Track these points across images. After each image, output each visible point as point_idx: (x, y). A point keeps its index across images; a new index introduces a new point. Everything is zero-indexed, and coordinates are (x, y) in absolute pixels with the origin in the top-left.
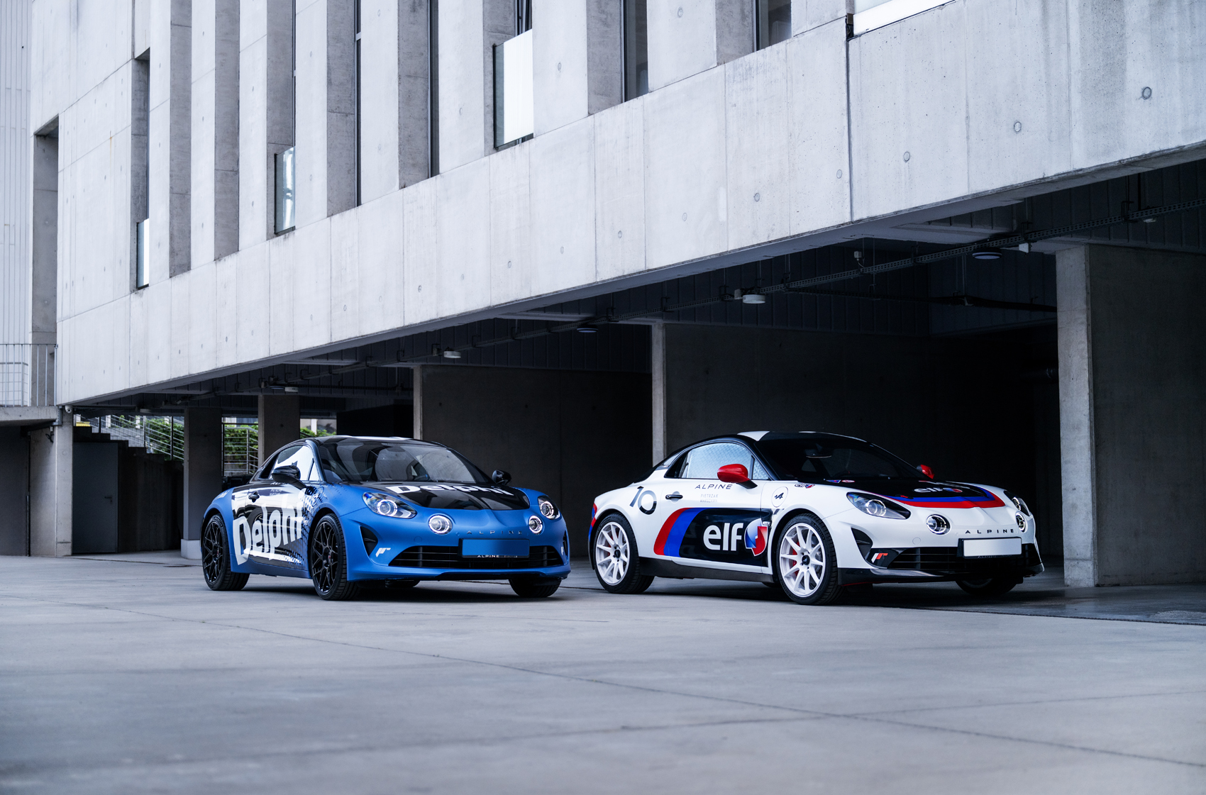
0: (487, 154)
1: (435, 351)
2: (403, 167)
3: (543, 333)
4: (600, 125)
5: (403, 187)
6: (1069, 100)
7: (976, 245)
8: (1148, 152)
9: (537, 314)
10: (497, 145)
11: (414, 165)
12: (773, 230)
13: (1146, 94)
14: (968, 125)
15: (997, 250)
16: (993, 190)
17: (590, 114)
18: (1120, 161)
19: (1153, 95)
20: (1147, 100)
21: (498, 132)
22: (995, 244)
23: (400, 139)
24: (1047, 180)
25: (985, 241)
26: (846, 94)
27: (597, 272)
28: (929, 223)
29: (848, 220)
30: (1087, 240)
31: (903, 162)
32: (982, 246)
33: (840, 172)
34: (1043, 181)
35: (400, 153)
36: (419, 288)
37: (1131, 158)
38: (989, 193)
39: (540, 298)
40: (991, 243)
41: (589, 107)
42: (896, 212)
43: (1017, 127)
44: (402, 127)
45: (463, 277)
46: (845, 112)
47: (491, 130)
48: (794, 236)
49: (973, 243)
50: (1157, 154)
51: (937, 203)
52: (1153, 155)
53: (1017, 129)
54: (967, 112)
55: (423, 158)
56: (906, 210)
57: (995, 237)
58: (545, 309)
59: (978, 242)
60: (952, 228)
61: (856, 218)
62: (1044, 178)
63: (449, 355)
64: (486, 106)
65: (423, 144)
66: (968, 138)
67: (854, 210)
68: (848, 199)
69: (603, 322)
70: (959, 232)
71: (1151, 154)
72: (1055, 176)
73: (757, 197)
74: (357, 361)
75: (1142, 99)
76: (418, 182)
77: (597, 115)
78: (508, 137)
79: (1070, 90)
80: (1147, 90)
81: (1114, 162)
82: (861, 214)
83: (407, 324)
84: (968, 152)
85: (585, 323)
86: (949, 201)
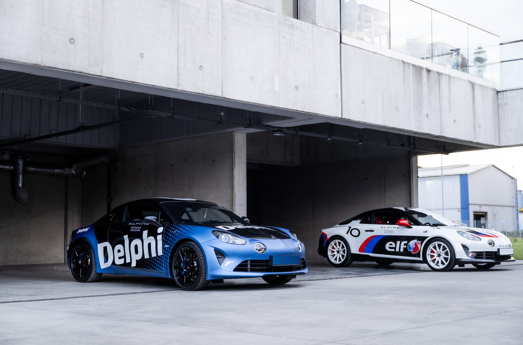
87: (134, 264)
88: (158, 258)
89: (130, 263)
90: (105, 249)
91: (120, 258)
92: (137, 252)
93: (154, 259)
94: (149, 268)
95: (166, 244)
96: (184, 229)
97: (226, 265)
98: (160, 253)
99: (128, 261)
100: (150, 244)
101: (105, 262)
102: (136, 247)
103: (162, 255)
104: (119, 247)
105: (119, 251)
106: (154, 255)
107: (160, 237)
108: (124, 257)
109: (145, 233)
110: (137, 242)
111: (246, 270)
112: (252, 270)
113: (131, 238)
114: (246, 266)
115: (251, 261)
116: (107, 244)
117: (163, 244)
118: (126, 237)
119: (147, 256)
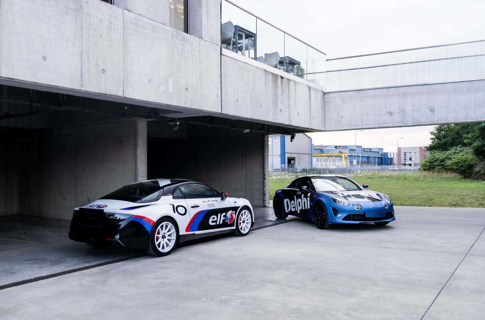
87: (299, 212)
90: (287, 202)
91: (293, 208)
92: (300, 206)
93: (306, 210)
94: (305, 215)
96: (319, 195)
98: (309, 208)
99: (296, 210)
100: (304, 202)
101: (287, 209)
102: (299, 202)
103: (310, 209)
104: (293, 202)
105: (293, 204)
106: (306, 208)
107: (308, 198)
109: (303, 195)
110: (299, 200)
113: (297, 198)
116: (288, 200)
118: (295, 197)
119: (304, 208)
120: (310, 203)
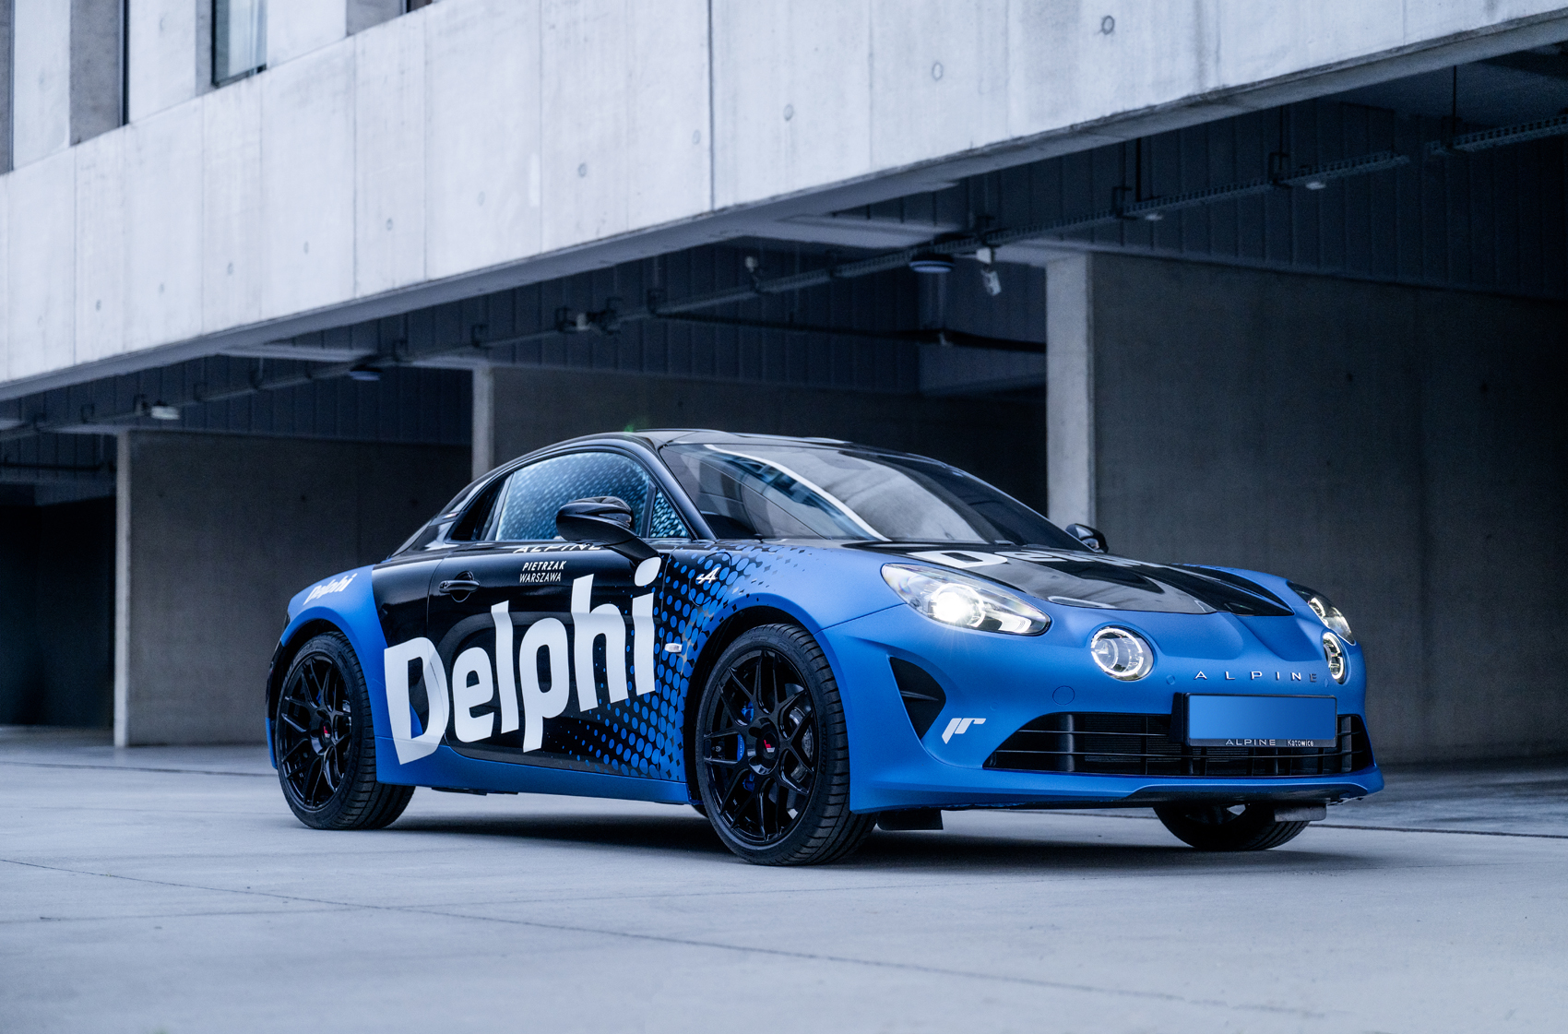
0: (200, 93)
1: (139, 407)
2: (77, 111)
3: (300, 380)
4: (364, 53)
5: (76, 142)
6: (1006, 32)
7: (915, 251)
8: (1108, 114)
9: (282, 348)
10: (217, 77)
11: (95, 109)
12: (604, 221)
13: (1108, 25)
14: (871, 66)
15: (946, 259)
16: (904, 167)
17: (349, 34)
18: (1072, 127)
19: (1116, 29)
20: (1109, 36)
21: (219, 60)
22: (941, 249)
23: (72, 66)
24: (976, 153)
25: (926, 244)
26: (706, 15)
27: (356, 283)
28: (835, 214)
29: (706, 208)
30: (1086, 246)
31: (782, 121)
32: (924, 251)
33: (697, 137)
34: (970, 154)
35: (72, 88)
36: (98, 306)
37: (1086, 122)
38: (899, 170)
39: (274, 324)
40: (936, 248)
41: (349, 22)
42: (773, 198)
43: (937, 71)
44: (75, 48)
45: (162, 288)
46: (706, 42)
47: (207, 56)
48: (633, 232)
49: (912, 247)
50: (1121, 117)
51: (829, 185)
52: (1116, 119)
53: (937, 74)
54: (871, 46)
55: (109, 99)
56: (786, 195)
57: (942, 239)
58: (294, 341)
59: (919, 246)
60: (871, 223)
61: (719, 205)
62: (971, 150)
63: (159, 413)
64: (199, 17)
65: (108, 74)
66: (871, 86)
67: (716, 192)
68: (708, 177)
69: (387, 363)
70: (884, 230)
71: (1113, 116)
72: (986, 146)
73: (582, 170)
74: (23, 422)
75: (1102, 34)
76: (98, 133)
77: (359, 36)
78: (235, 66)
79: (1007, 17)
80: (1109, 21)
81: (1064, 128)
82: (726, 200)
83: (79, 361)
84: (871, 108)
85: (361, 365)
86: (844, 182)
87: (533, 741)
88: (636, 706)
89: (518, 736)
91: (476, 712)
92: (545, 681)
93: (618, 712)
94: (598, 753)
95: (670, 635)
96: (754, 565)
97: (946, 737)
98: (646, 684)
99: (509, 725)
100: (600, 642)
101: (414, 734)
102: (543, 654)
103: (652, 694)
104: (473, 658)
105: (473, 679)
106: (618, 692)
107: (643, 607)
108: (493, 707)
109: (582, 588)
110: (546, 632)
111: (1052, 765)
112: (1084, 767)
113: (523, 616)
114: (1057, 742)
115: (1081, 719)
116: (421, 647)
117: (657, 640)
118: (500, 609)
119: (588, 701)
120: (660, 642)
